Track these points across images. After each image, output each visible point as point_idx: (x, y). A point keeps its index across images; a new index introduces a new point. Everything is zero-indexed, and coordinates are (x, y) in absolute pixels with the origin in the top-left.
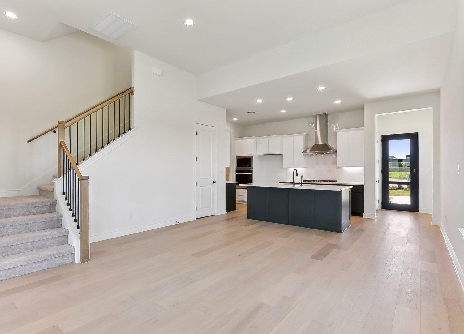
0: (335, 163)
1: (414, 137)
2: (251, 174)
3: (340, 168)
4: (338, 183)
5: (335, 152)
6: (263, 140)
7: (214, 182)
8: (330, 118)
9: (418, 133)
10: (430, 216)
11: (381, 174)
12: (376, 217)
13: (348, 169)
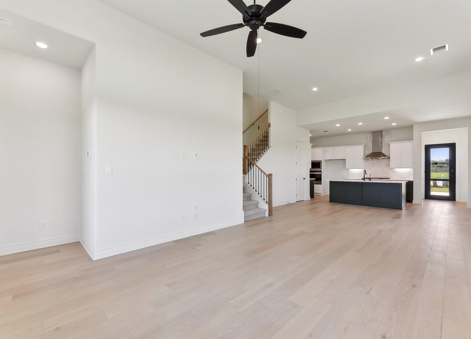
0: (388, 165)
1: (452, 147)
2: (320, 173)
3: (392, 169)
4: (390, 179)
5: (389, 158)
6: (330, 149)
7: (304, 179)
8: (383, 134)
9: (455, 143)
10: (465, 204)
11: (424, 173)
12: (422, 203)
13: (398, 170)
